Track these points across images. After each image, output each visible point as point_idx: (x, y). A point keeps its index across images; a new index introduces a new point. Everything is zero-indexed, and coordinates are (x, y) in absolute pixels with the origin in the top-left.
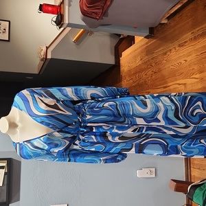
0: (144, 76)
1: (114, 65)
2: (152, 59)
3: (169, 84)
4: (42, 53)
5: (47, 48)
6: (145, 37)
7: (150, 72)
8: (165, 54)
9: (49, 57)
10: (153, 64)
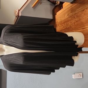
0: (70, 24)
1: (52, 19)
2: (75, 14)
3: (86, 27)
4: (17, 13)
5: (19, 10)
6: (71, 3)
7: (74, 21)
8: (84, 10)
9: (20, 15)
10: (76, 17)
